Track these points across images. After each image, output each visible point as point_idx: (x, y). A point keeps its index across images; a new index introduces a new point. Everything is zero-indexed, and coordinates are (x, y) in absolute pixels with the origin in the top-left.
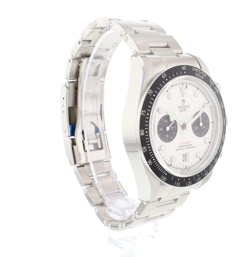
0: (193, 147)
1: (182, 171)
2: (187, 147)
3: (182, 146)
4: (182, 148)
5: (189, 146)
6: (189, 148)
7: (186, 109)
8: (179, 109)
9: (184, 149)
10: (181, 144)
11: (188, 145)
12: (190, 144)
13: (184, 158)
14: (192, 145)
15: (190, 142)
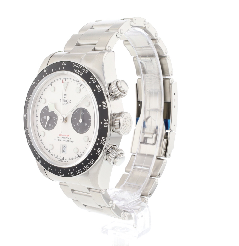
0: (71, 141)
1: (60, 161)
2: (66, 139)
3: (60, 137)
4: (60, 139)
5: (68, 139)
6: (67, 141)
7: (67, 103)
8: (60, 102)
9: (63, 140)
10: (60, 135)
11: (66, 138)
12: (68, 137)
13: (64, 149)
14: (70, 139)
15: (69, 135)
